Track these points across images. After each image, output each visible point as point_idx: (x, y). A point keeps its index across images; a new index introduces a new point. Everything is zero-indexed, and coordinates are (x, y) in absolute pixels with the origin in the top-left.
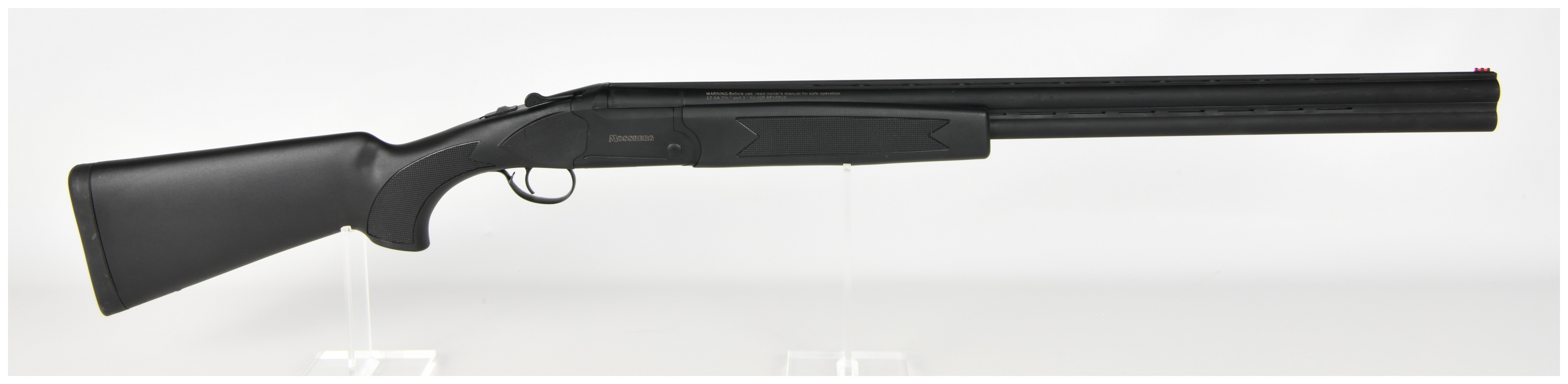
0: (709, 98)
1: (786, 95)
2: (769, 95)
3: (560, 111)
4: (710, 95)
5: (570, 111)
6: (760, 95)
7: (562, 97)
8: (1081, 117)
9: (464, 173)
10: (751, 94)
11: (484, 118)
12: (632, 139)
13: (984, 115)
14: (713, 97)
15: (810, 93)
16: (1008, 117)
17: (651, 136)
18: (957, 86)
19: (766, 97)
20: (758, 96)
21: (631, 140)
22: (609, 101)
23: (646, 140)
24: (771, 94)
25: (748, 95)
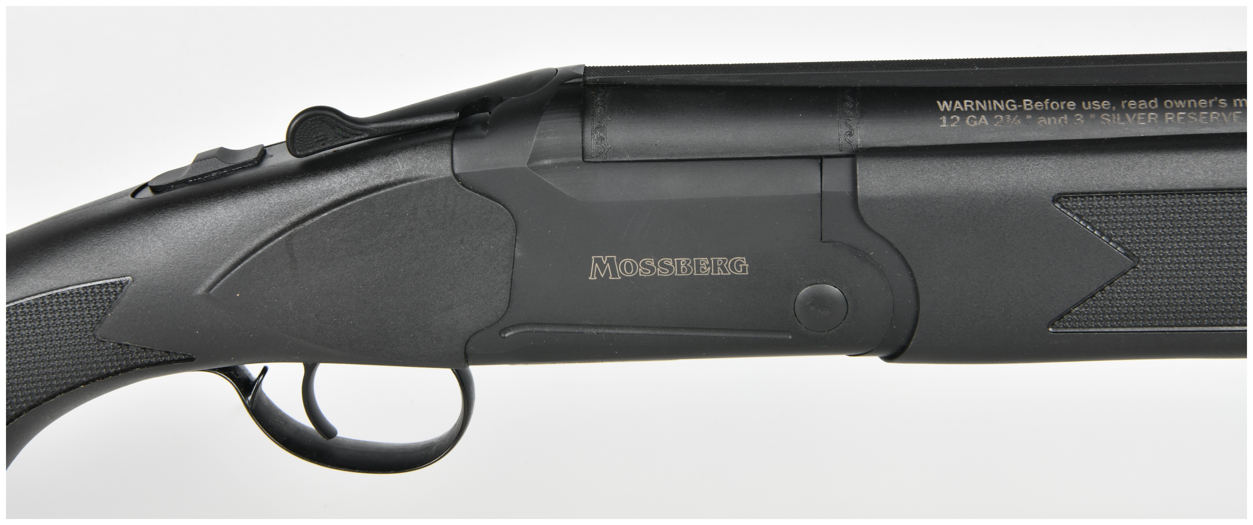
0: (949, 121)
1: (1238, 108)
2: (1175, 110)
3: (414, 174)
4: (952, 113)
5: (449, 173)
6: (1138, 110)
7: (417, 121)
9: (85, 383)
10: (1105, 104)
11: (147, 193)
12: (670, 269)
14: (963, 120)
17: (739, 258)
19: (1162, 118)
20: (1131, 112)
21: (666, 274)
22: (588, 135)
23: (720, 272)
24: (1181, 103)
25: (1092, 111)
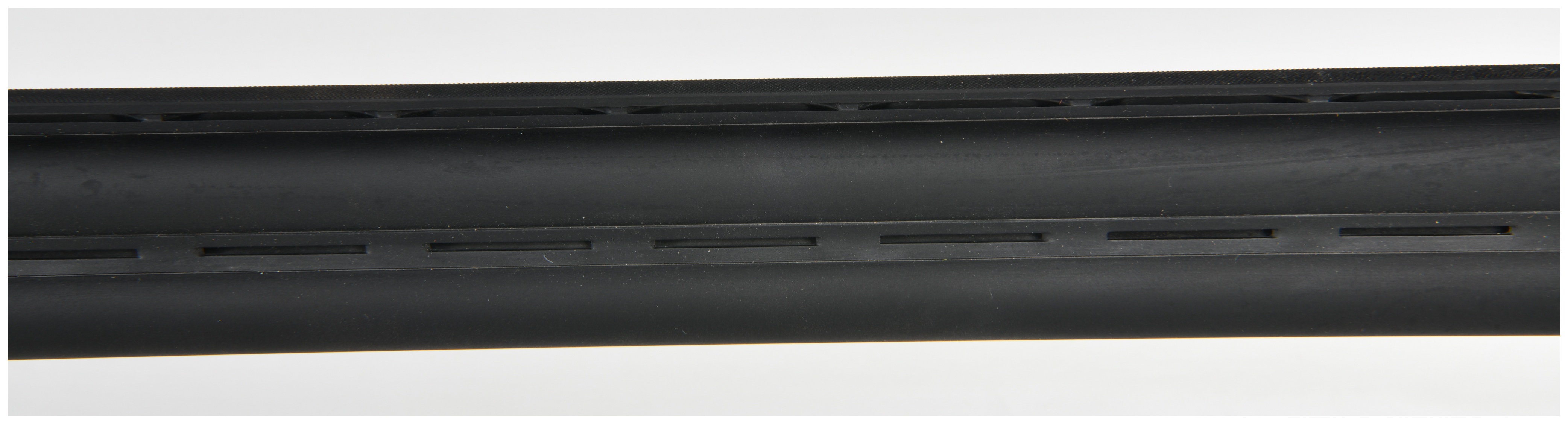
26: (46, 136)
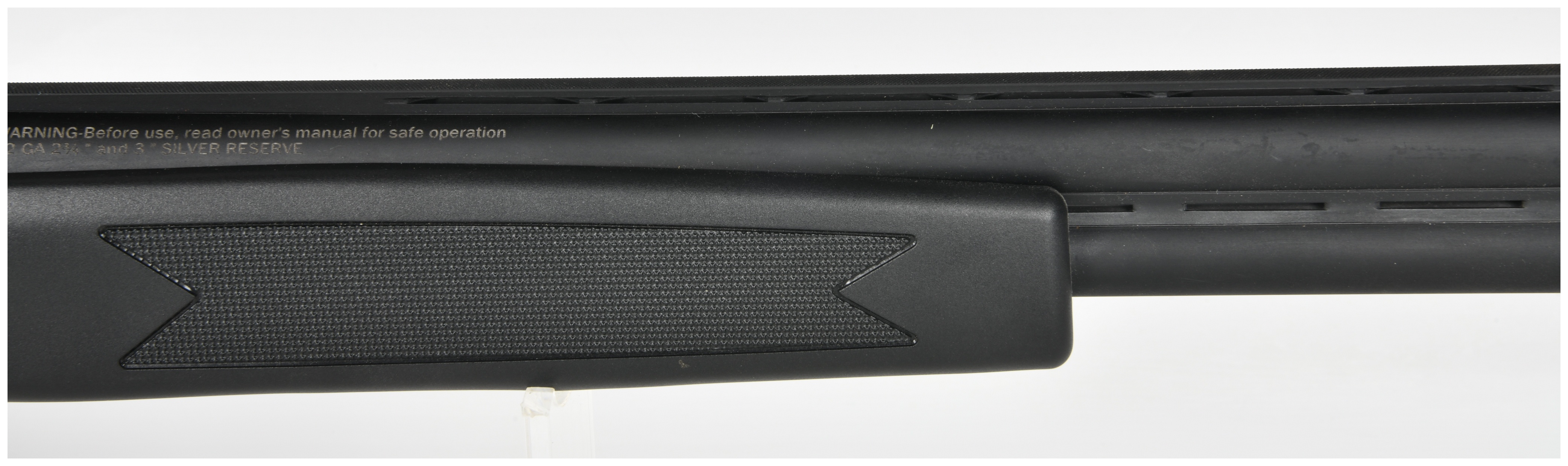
1: (300, 139)
2: (237, 140)
6: (200, 140)
8: (1425, 220)
10: (170, 132)
13: (1047, 215)
15: (393, 132)
16: (1139, 218)
18: (948, 103)
19: (223, 148)
20: (193, 142)
24: (245, 133)
25: (154, 140)
26: (1265, 107)
